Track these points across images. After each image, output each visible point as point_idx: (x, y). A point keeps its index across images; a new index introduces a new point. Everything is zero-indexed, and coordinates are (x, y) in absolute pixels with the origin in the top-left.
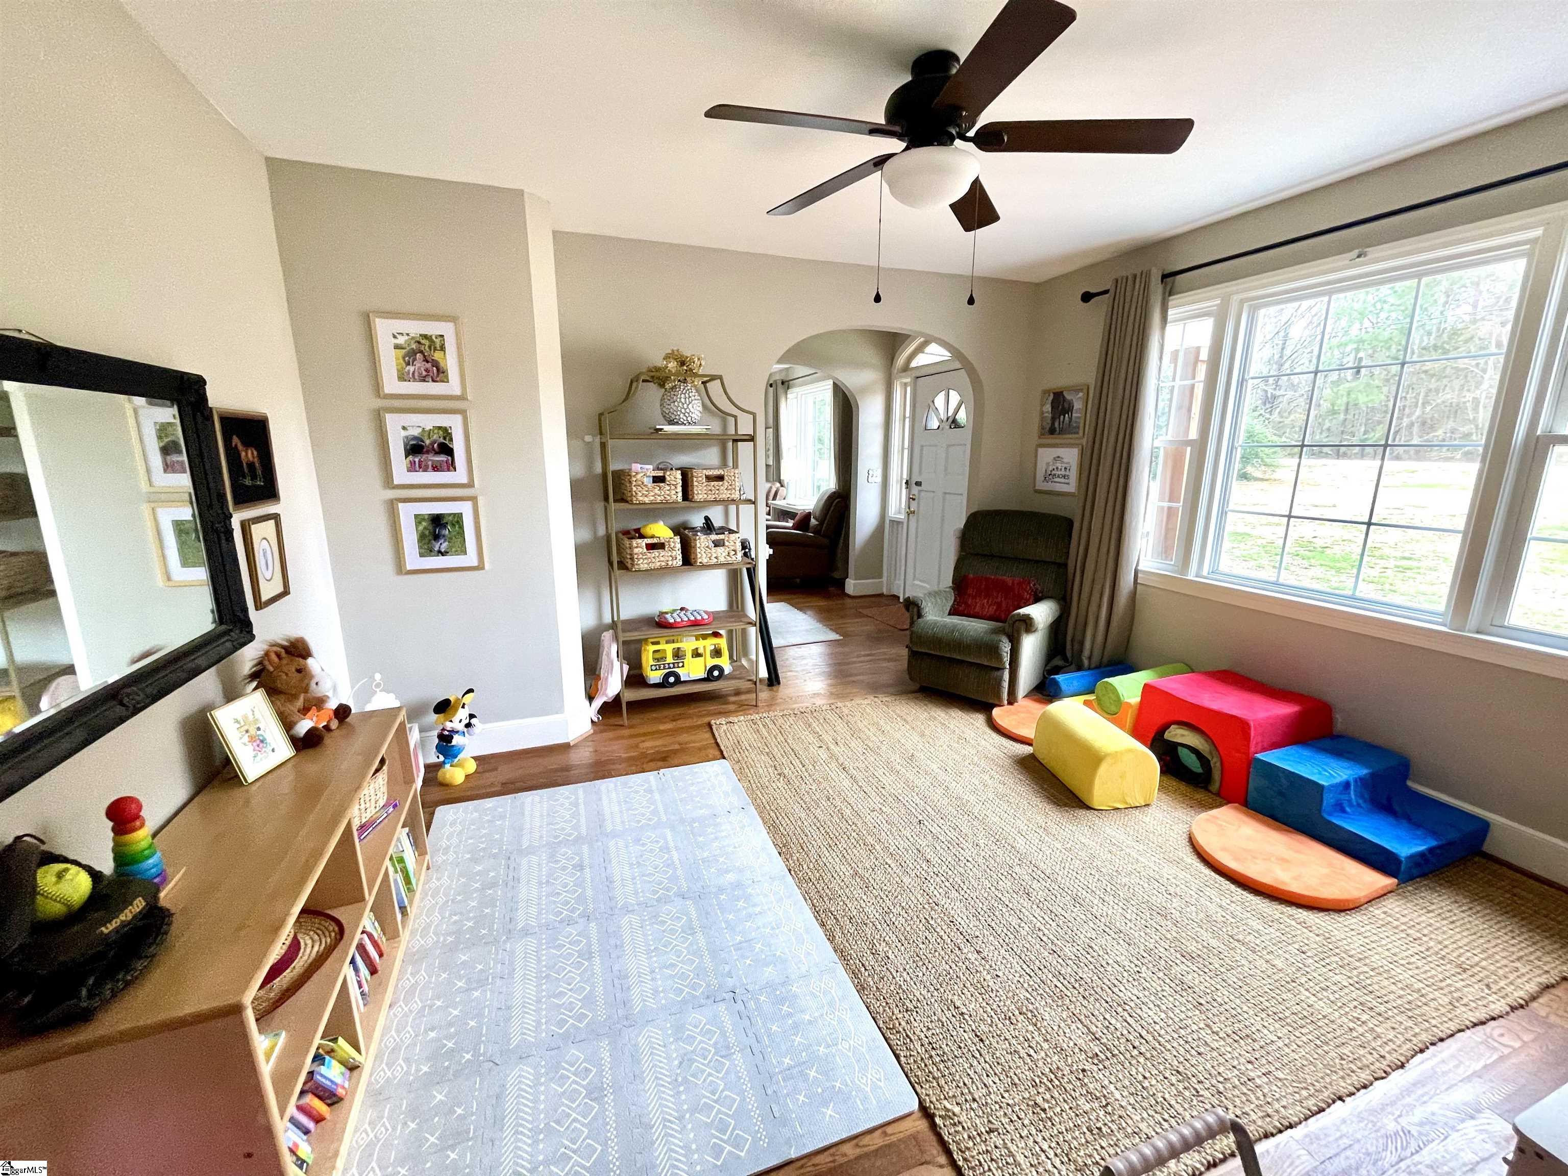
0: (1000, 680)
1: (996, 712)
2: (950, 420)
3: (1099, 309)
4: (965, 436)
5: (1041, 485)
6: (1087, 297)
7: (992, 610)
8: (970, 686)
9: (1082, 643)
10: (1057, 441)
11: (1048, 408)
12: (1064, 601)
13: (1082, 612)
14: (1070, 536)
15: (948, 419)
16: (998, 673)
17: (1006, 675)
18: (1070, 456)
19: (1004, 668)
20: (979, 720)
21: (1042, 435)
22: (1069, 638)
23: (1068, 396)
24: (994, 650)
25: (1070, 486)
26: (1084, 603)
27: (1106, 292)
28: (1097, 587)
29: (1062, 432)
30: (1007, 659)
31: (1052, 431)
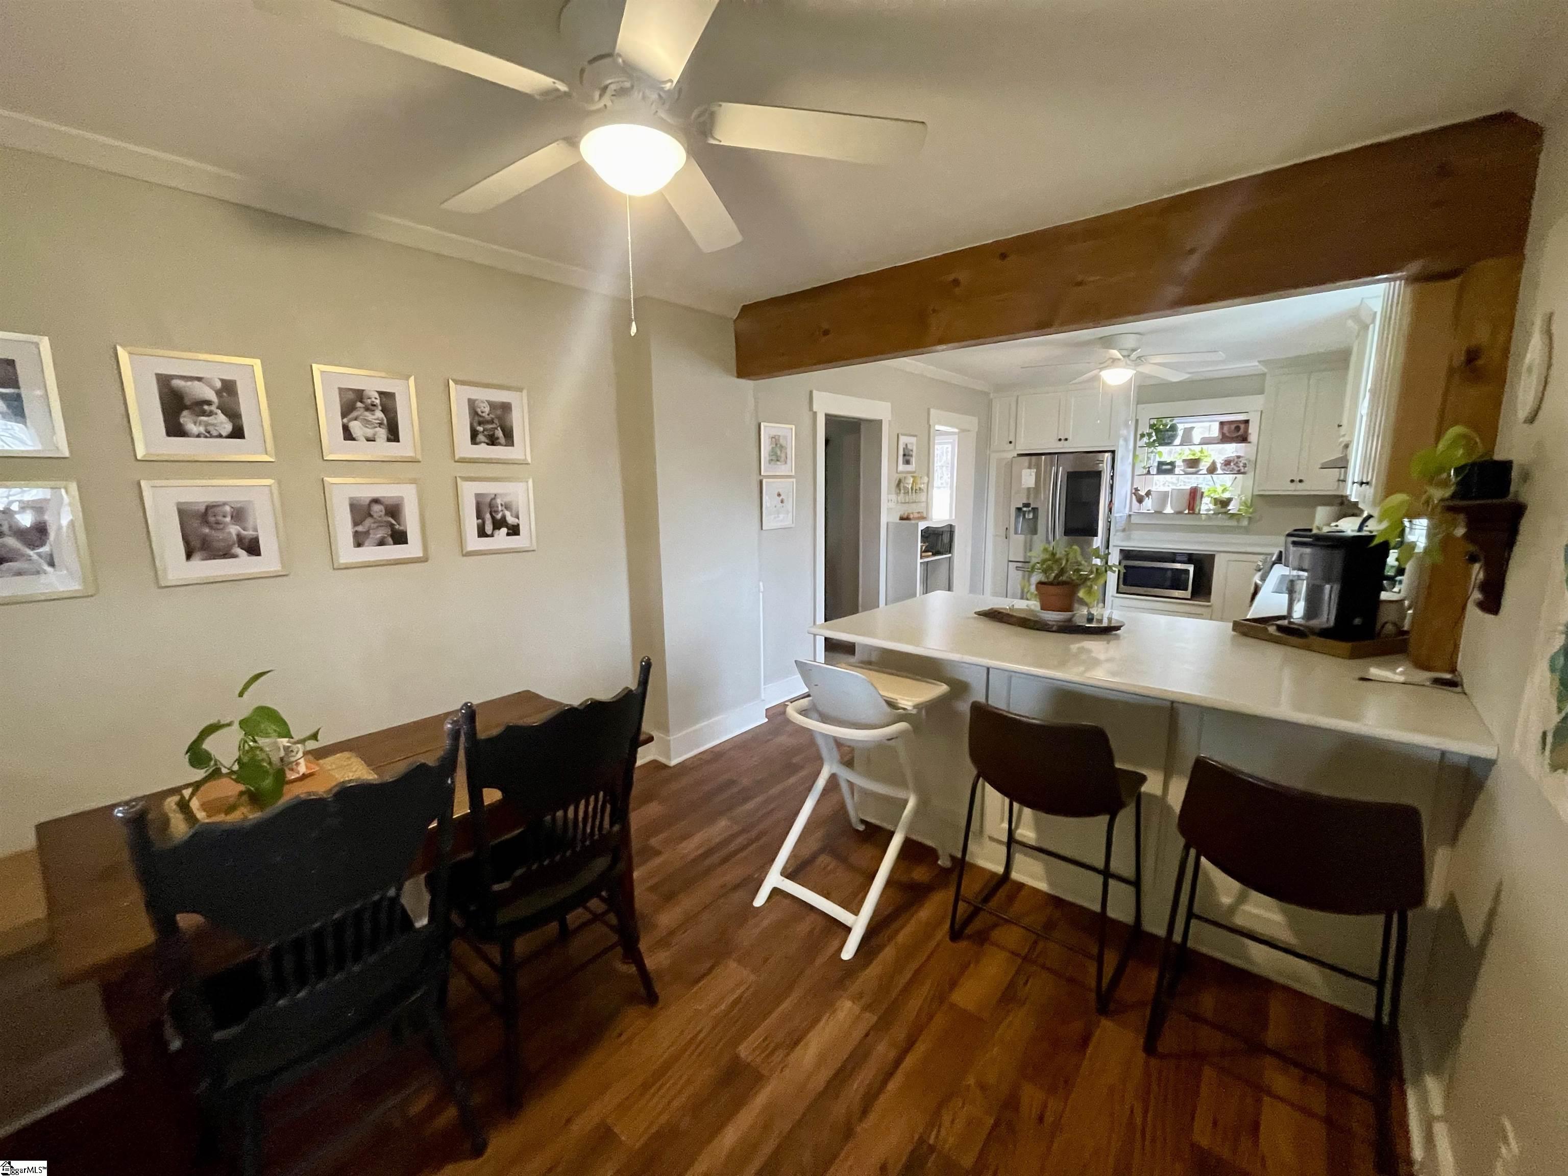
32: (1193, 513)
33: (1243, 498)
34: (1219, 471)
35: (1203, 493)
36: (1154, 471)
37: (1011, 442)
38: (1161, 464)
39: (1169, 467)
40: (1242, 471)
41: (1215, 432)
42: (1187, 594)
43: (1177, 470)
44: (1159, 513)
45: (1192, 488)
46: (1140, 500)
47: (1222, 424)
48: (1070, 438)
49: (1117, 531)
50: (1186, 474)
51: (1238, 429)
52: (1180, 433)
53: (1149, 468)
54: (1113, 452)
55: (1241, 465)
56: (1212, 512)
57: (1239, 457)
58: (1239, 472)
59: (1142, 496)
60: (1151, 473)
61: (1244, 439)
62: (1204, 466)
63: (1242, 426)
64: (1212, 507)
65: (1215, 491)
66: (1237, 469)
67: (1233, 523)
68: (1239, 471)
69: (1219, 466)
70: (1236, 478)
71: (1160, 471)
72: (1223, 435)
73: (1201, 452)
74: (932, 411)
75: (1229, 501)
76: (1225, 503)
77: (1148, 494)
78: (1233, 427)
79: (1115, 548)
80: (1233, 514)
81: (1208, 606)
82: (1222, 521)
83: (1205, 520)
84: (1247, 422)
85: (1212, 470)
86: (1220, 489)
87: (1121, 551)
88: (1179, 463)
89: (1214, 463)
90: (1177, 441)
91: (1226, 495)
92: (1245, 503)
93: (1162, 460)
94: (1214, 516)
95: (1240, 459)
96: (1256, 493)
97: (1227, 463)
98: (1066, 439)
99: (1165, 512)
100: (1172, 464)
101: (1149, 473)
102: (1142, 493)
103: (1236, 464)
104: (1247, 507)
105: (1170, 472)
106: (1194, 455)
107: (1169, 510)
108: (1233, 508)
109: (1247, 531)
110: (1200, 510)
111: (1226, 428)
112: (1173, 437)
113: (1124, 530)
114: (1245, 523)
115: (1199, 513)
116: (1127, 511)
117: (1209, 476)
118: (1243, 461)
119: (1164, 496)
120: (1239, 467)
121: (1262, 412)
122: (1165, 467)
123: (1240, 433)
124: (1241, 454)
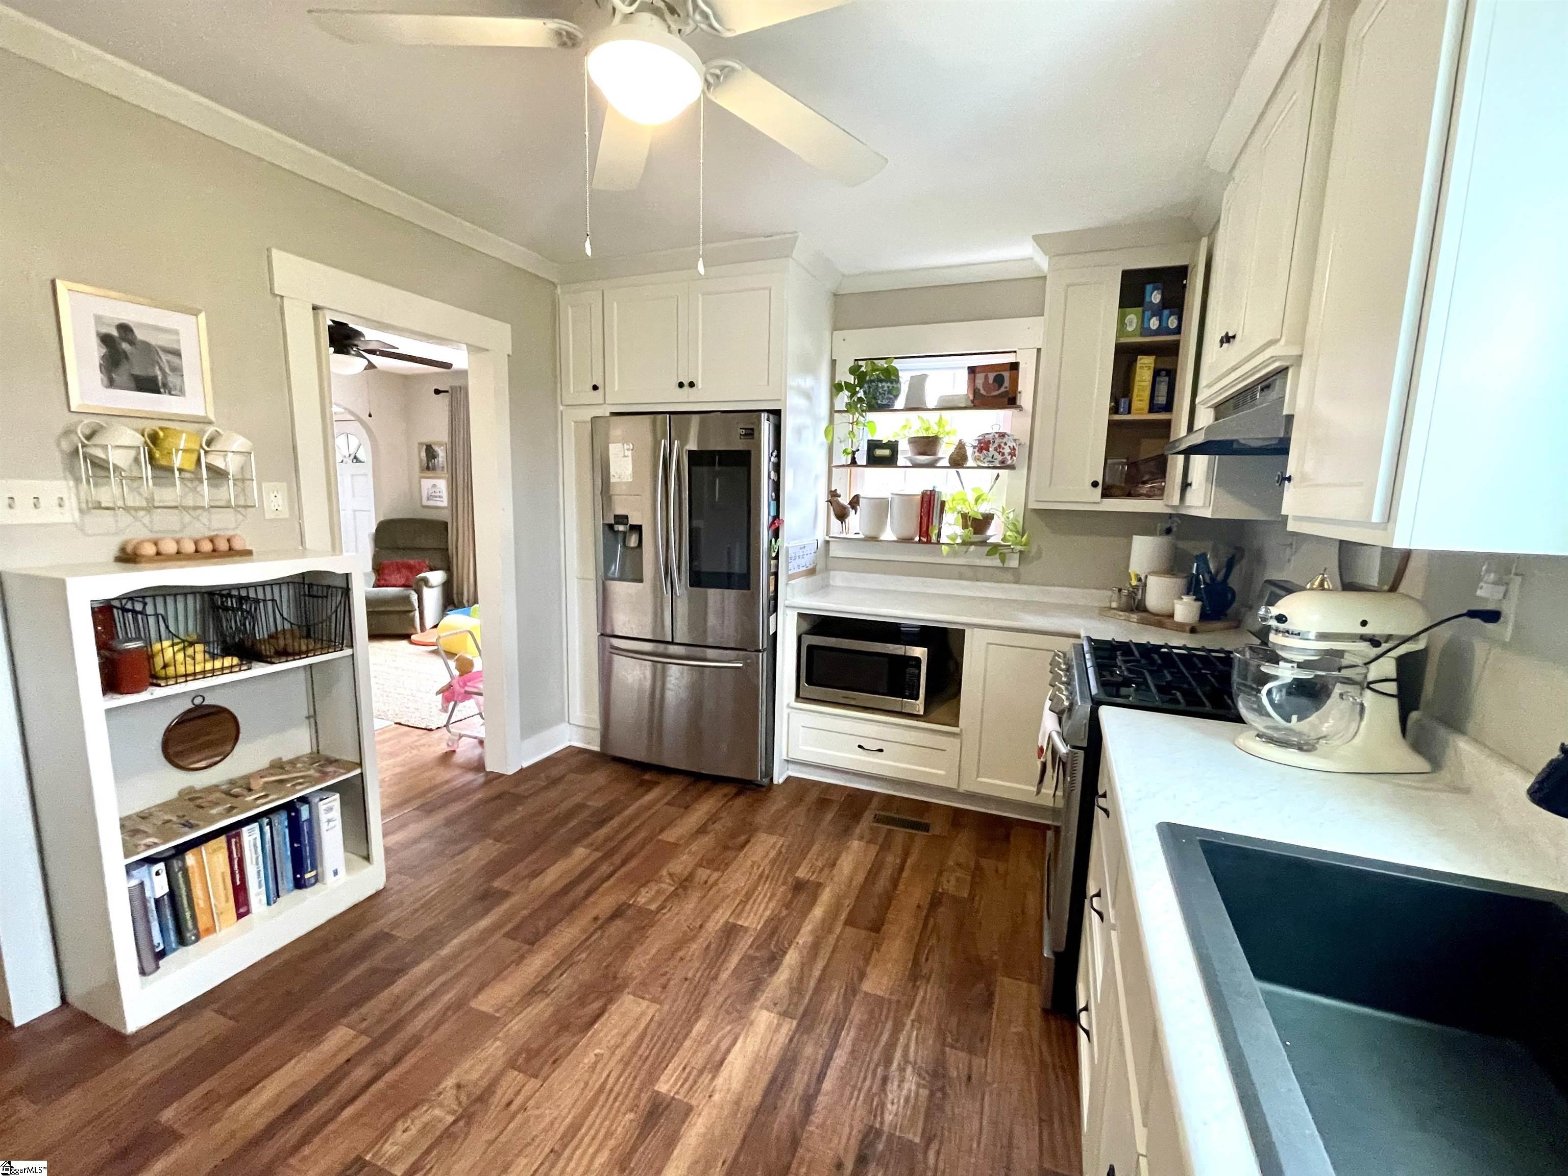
0: (412, 620)
1: (413, 637)
2: (352, 457)
3: (443, 399)
4: (367, 468)
5: (425, 502)
6: (437, 392)
7: (403, 581)
8: (394, 625)
9: (462, 594)
10: (431, 475)
11: (423, 454)
12: (448, 569)
13: (460, 575)
14: (447, 531)
15: (350, 455)
16: (412, 614)
17: (417, 614)
18: (442, 485)
19: (413, 610)
20: (404, 643)
21: (422, 470)
22: (455, 591)
23: (436, 448)
24: (407, 600)
25: (444, 502)
26: (460, 570)
27: (447, 392)
28: (466, 560)
29: (434, 469)
30: (416, 604)
31: (428, 468)
32: (929, 542)
33: (1011, 516)
34: (970, 462)
35: (943, 504)
36: (862, 459)
37: (595, 388)
38: (873, 445)
39: (886, 452)
40: (1009, 462)
41: (960, 386)
42: (919, 705)
43: (901, 461)
44: (872, 539)
45: (924, 494)
46: (842, 515)
47: (972, 370)
48: (699, 384)
49: (791, 577)
50: (916, 465)
51: (999, 380)
52: (904, 388)
53: (854, 453)
54: (777, 413)
55: (1007, 450)
56: (959, 541)
57: (1002, 435)
58: (1004, 465)
59: (843, 508)
60: (859, 463)
61: (1010, 401)
62: (945, 451)
63: (1006, 374)
64: (959, 530)
65: (965, 501)
66: (1000, 458)
67: (996, 562)
68: (1003, 462)
69: (969, 451)
70: (998, 476)
71: (874, 461)
72: (976, 392)
73: (940, 423)
74: (275, 253)
75: (988, 519)
76: (979, 524)
77: (855, 502)
78: (991, 376)
79: (789, 611)
80: (996, 546)
81: (954, 734)
82: (977, 557)
83: (948, 555)
84: (1014, 366)
85: (958, 461)
86: (971, 499)
87: (800, 615)
88: (904, 447)
89: (961, 447)
90: (900, 403)
91: (983, 508)
92: (1014, 525)
93: (876, 437)
94: (964, 548)
95: (1005, 440)
96: (1033, 505)
97: (983, 445)
98: (692, 385)
99: (882, 538)
100: (893, 446)
101: (854, 462)
102: (844, 500)
103: (998, 449)
104: (1018, 532)
105: (890, 461)
106: (927, 430)
107: (888, 535)
108: (995, 533)
109: (1017, 578)
110: (939, 535)
111: (980, 379)
112: (894, 393)
113: (812, 572)
114: (1014, 563)
115: (938, 543)
116: (821, 536)
117: (953, 471)
118: (1012, 444)
119: (881, 507)
120: (1003, 454)
121: (1039, 350)
122: (879, 452)
123: (1003, 389)
124: (1008, 432)
